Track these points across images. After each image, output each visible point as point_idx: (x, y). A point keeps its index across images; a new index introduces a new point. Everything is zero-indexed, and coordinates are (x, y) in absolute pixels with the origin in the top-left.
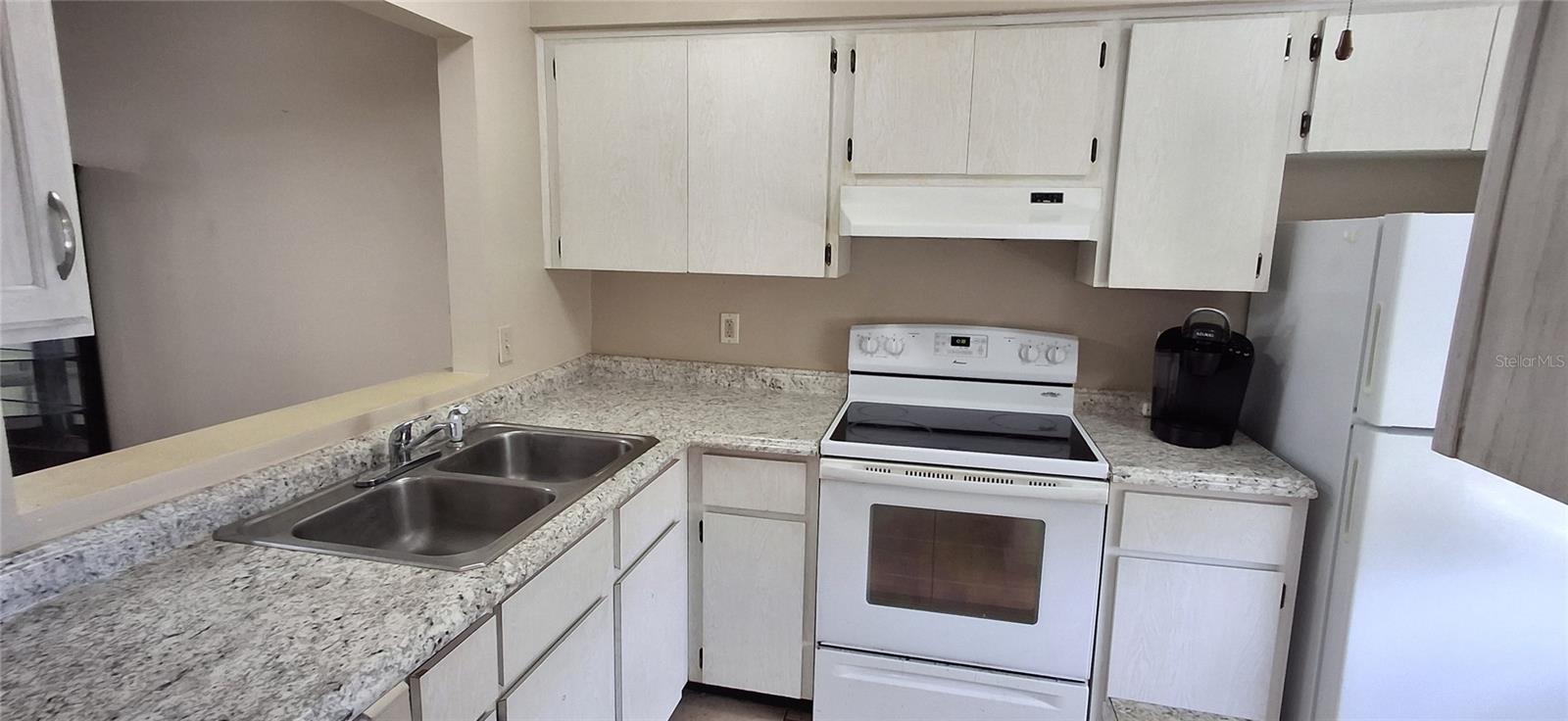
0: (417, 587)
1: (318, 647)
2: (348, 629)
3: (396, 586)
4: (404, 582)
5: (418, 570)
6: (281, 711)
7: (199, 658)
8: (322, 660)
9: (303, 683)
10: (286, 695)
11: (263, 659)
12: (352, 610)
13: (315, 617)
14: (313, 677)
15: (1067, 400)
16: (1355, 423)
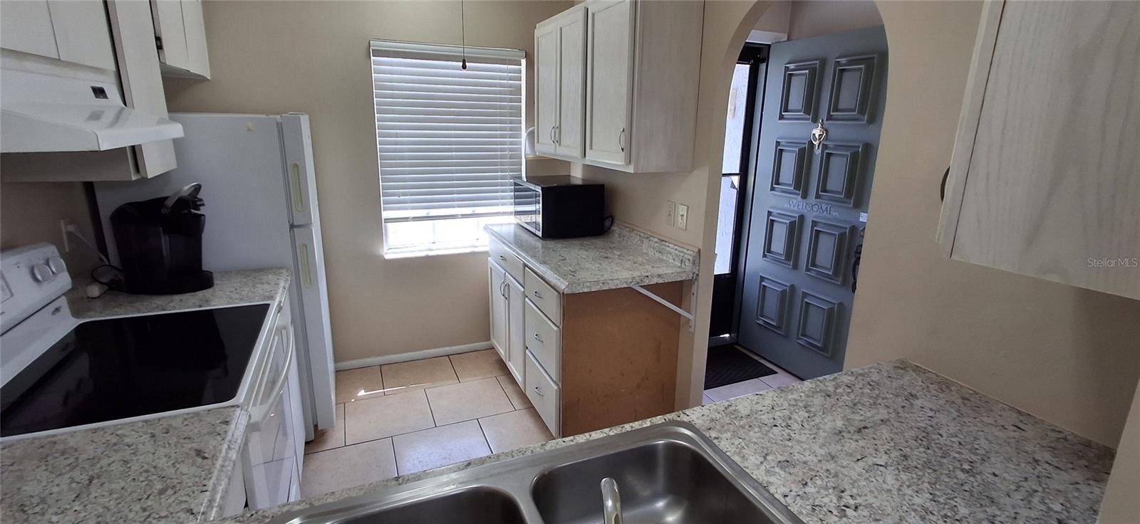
0: (723, 427)
1: (786, 412)
2: (770, 416)
3: (735, 434)
4: (729, 435)
5: (715, 441)
6: (804, 388)
7: (854, 437)
8: (786, 405)
9: (795, 396)
10: (802, 394)
11: (817, 420)
12: (766, 428)
13: (789, 435)
14: (790, 397)
15: (66, 310)
16: (292, 227)
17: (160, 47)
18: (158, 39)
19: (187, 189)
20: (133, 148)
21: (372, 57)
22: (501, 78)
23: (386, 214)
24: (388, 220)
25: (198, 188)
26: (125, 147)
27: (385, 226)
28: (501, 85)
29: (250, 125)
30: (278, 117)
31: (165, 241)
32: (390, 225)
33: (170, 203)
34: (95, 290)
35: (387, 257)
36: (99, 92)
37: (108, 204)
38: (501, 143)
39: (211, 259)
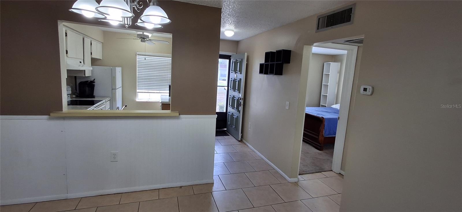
15: (70, 97)
16: (112, 89)
17: (91, 54)
18: (91, 53)
19: (92, 79)
20: (84, 70)
21: (137, 56)
22: (167, 61)
23: (138, 91)
24: (138, 92)
25: (94, 79)
26: (83, 70)
27: (138, 94)
28: (167, 63)
29: (106, 69)
30: (112, 67)
31: (87, 88)
32: (139, 93)
33: (89, 82)
34: (74, 96)
35: (137, 101)
36: (81, 62)
37: (78, 81)
38: (168, 76)
39: (95, 93)
